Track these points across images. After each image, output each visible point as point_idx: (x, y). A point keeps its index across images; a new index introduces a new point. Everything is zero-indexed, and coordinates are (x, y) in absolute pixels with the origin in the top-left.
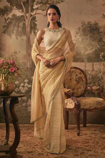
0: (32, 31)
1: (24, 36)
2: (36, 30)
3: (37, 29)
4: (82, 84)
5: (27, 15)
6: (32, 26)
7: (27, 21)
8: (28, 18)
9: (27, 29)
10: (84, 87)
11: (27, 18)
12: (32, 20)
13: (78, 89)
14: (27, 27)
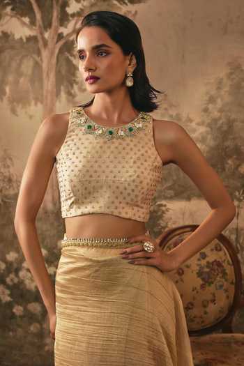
0: (62, 88)
1: (36, 104)
2: (76, 87)
3: (77, 83)
4: (221, 286)
5: (46, 35)
6: (63, 72)
7: (45, 53)
8: (50, 45)
9: (45, 81)
10: (228, 297)
11: (45, 44)
12: (61, 51)
13: (205, 306)
14: (45, 75)
